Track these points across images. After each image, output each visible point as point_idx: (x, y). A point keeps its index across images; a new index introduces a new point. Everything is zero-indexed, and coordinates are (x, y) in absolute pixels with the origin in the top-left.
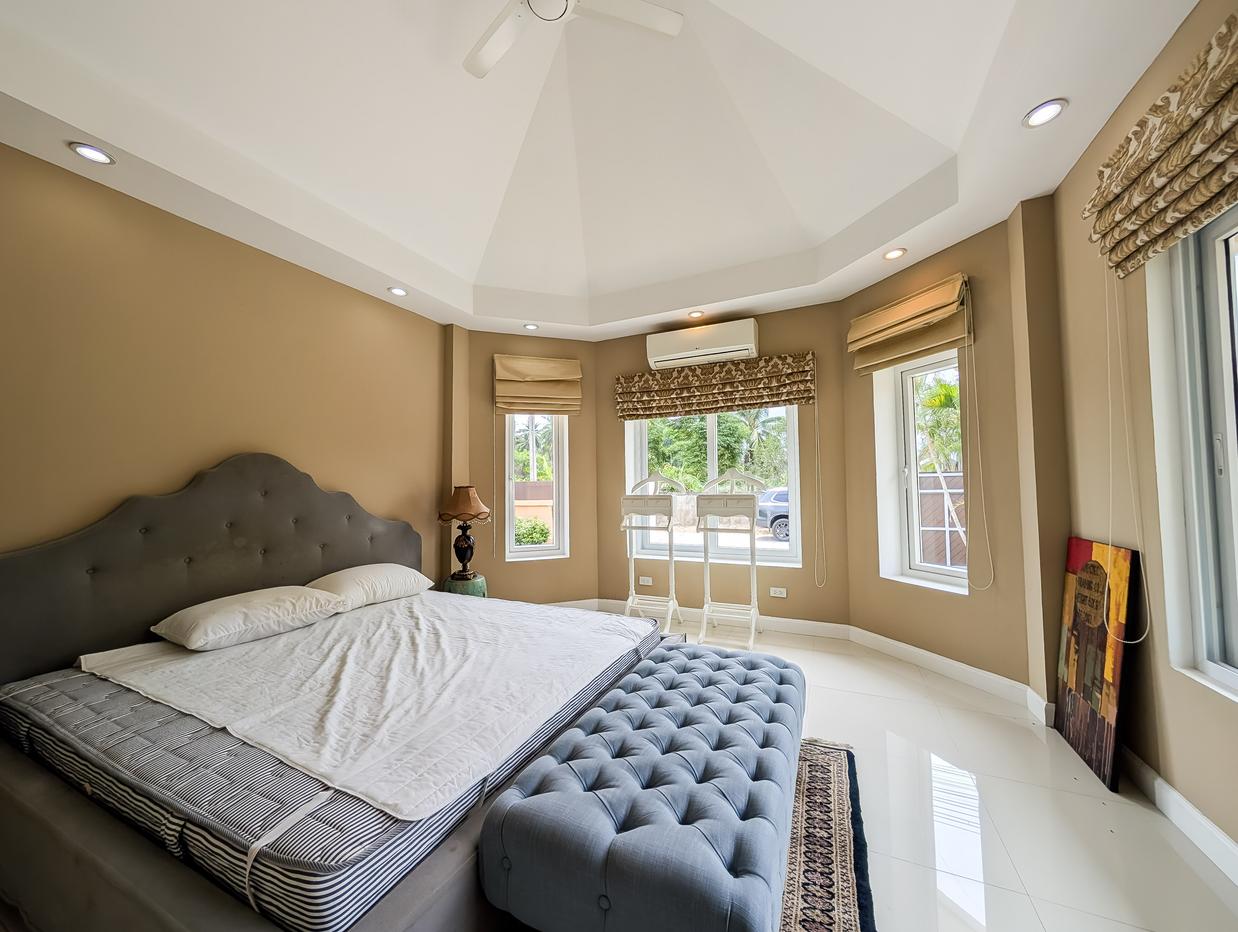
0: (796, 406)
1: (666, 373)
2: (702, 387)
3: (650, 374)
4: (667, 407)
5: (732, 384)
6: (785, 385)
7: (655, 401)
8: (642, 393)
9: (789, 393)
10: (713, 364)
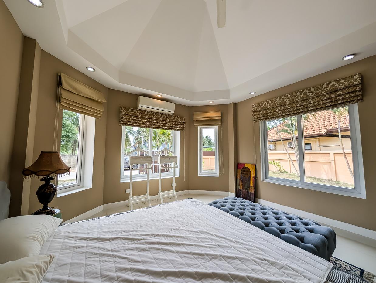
0: (180, 131)
1: (143, 112)
2: (156, 120)
3: (136, 110)
4: (142, 124)
5: (165, 121)
6: (179, 125)
7: (138, 120)
8: (134, 116)
9: (179, 127)
10: (159, 113)
